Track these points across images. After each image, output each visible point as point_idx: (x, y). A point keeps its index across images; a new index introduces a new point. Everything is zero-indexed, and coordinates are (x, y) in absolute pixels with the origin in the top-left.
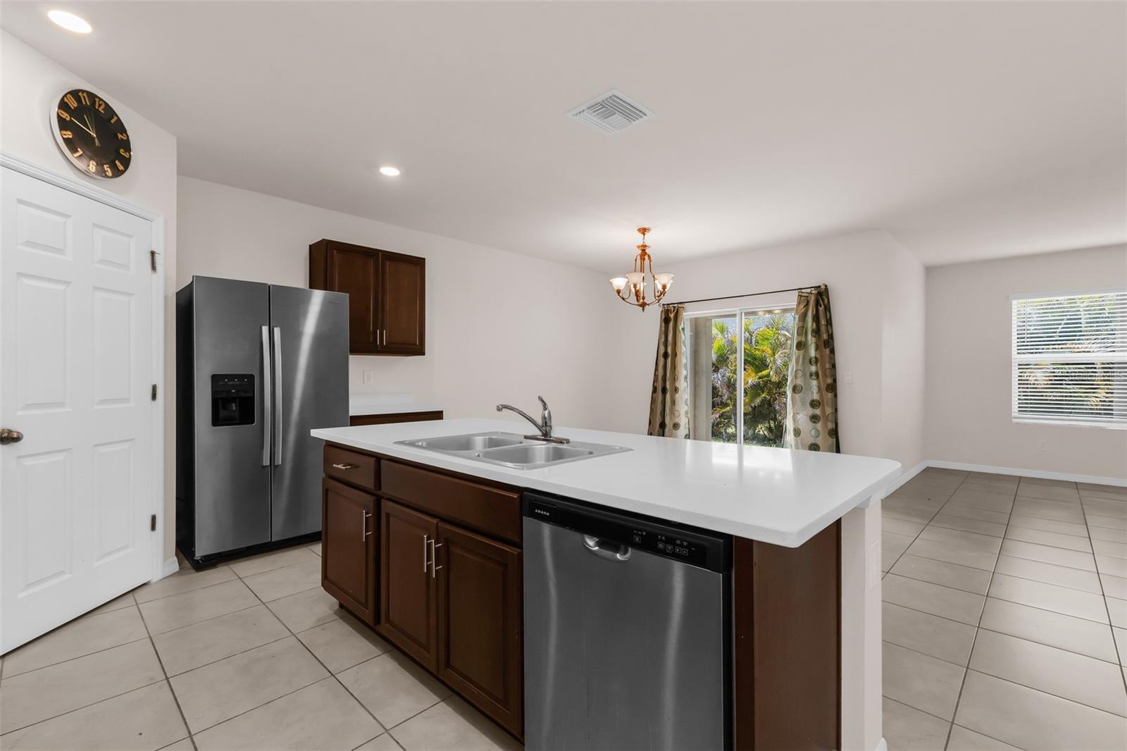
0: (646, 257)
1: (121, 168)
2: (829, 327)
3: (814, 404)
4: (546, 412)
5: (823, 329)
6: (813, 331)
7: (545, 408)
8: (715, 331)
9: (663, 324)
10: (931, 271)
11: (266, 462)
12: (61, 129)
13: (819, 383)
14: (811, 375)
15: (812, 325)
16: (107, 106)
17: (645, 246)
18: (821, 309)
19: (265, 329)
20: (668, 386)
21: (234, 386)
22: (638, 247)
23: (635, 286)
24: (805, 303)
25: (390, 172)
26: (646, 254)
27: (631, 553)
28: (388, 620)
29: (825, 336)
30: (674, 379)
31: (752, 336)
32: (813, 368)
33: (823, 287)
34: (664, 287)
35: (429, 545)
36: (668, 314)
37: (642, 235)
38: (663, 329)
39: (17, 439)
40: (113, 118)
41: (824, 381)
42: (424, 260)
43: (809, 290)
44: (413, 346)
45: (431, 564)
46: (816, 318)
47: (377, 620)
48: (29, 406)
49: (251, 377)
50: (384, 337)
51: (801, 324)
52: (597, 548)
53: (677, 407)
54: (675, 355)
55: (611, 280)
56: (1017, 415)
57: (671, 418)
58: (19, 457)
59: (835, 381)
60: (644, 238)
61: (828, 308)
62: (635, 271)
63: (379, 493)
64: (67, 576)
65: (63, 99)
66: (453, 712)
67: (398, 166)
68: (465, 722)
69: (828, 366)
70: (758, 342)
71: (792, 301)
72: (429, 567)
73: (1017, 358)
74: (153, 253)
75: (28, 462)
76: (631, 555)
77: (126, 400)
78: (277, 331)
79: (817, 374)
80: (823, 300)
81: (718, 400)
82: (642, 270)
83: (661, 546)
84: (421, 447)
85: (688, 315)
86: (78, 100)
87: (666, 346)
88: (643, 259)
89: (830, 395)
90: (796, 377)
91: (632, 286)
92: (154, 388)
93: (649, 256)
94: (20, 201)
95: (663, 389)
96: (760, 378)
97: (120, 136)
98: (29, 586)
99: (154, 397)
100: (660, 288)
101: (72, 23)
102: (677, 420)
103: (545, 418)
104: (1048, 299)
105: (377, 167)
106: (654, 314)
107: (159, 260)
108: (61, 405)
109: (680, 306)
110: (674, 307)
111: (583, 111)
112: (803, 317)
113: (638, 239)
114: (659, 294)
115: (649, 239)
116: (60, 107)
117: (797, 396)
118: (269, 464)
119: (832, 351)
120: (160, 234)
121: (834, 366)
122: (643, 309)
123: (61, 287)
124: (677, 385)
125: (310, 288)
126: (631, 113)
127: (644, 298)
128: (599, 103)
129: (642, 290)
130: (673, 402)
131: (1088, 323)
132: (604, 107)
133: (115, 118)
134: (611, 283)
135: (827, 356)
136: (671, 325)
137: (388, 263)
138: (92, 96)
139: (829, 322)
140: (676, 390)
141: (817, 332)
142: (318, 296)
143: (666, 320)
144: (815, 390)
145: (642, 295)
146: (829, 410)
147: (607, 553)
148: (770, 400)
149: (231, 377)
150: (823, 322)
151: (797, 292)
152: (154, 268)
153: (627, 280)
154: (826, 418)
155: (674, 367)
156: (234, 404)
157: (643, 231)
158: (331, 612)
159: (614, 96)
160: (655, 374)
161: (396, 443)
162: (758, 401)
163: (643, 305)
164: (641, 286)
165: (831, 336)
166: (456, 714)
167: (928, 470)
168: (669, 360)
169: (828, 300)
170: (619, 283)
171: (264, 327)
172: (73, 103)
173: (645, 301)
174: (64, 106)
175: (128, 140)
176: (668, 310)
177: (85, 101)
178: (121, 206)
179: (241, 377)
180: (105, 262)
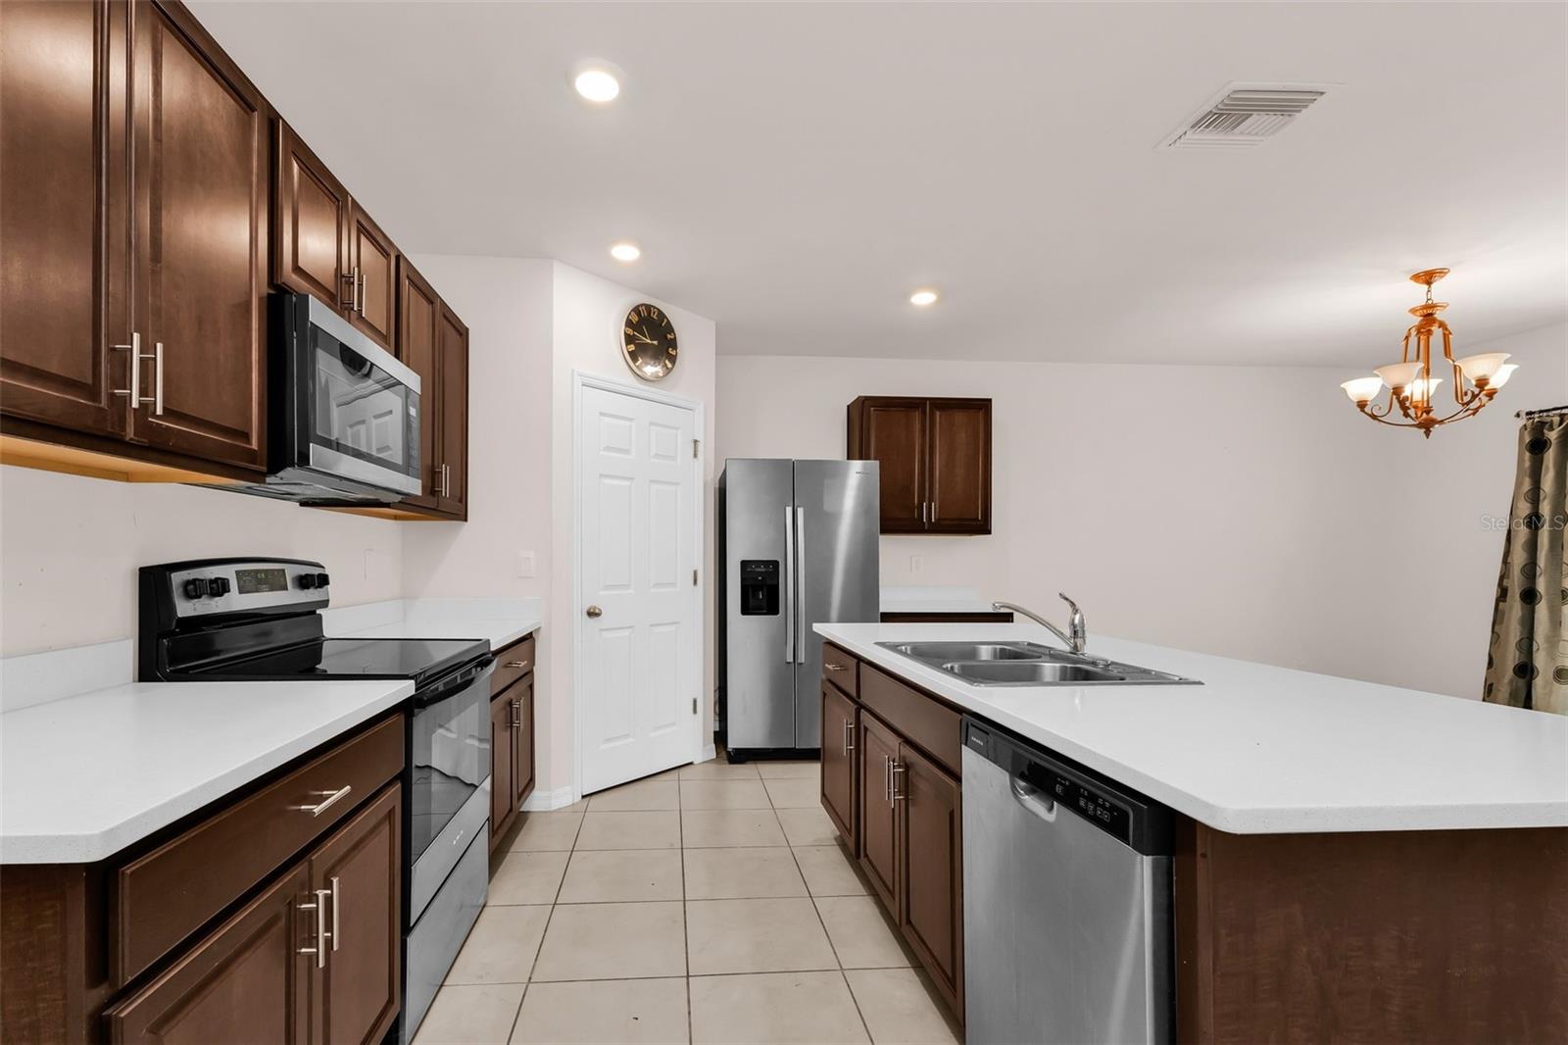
0: (1437, 331)
1: (670, 366)
4: (1077, 617)
7: (1076, 611)
9: (1527, 454)
11: (790, 659)
12: (627, 344)
16: (660, 312)
17: (1433, 306)
19: (789, 510)
20: (1540, 588)
21: (761, 573)
22: (1413, 311)
23: (1397, 391)
25: (924, 299)
26: (1434, 321)
27: (1057, 810)
28: (866, 855)
35: (889, 770)
36: (1543, 434)
37: (1426, 287)
39: (599, 616)
40: (663, 323)
42: (990, 402)
44: (973, 520)
45: (890, 792)
47: (858, 852)
48: (607, 587)
49: (775, 564)
50: (931, 512)
52: (1027, 797)
55: (1342, 386)
58: (601, 630)
60: (1428, 292)
62: (1405, 361)
63: (860, 702)
64: (631, 740)
65: (629, 316)
66: (920, 984)
67: (933, 288)
68: (929, 999)
74: (696, 442)
75: (606, 635)
76: (1057, 814)
77: (674, 584)
78: (800, 512)
82: (1423, 355)
83: (1082, 803)
84: (905, 654)
86: (638, 313)
87: (1537, 502)
88: (1424, 332)
92: (695, 573)
93: (1442, 325)
94: (601, 414)
95: (1526, 592)
97: (669, 336)
98: (608, 740)
99: (695, 582)
101: (626, 253)
103: (1073, 625)
105: (906, 296)
107: (700, 447)
108: (627, 587)
111: (1185, 133)
113: (1418, 294)
115: (1440, 290)
116: (626, 326)
118: (792, 660)
120: (700, 423)
122: (1437, 433)
123: (629, 483)
125: (848, 459)
126: (1285, 104)
127: (1427, 411)
128: (1211, 111)
130: (1556, 622)
132: (1222, 114)
133: (666, 320)
134: (1344, 389)
137: (938, 413)
138: (648, 307)
143: (1537, 446)
147: (1034, 805)
149: (758, 563)
152: (695, 456)
153: (1378, 381)
155: (1558, 547)
156: (761, 593)
157: (1428, 278)
158: (831, 836)
159: (1235, 92)
160: (1504, 561)
161: (877, 643)
163: (1431, 424)
166: (922, 988)
168: (1544, 532)
170: (1366, 387)
171: (787, 508)
172: (635, 319)
173: (1432, 415)
174: (629, 323)
175: (675, 338)
176: (1542, 424)
177: (644, 314)
178: (669, 401)
179: (766, 563)
180: (657, 455)
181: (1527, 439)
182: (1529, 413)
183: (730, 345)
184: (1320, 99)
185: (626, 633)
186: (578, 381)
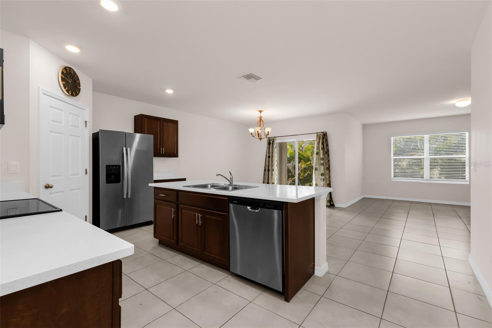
1: (78, 92)
2: (327, 147)
3: (322, 175)
5: (325, 147)
6: (322, 148)
7: (231, 175)
8: (288, 147)
9: (268, 145)
10: (365, 126)
12: (62, 81)
13: (324, 167)
14: (321, 164)
15: (322, 146)
16: (74, 72)
17: (261, 117)
18: (325, 140)
20: (270, 169)
21: (113, 169)
22: (259, 117)
23: (258, 132)
24: (319, 138)
25: (169, 91)
26: (262, 120)
27: (260, 210)
29: (326, 150)
30: (272, 166)
31: (303, 149)
32: (322, 162)
33: (325, 132)
34: (268, 132)
35: (198, 216)
36: (270, 142)
37: (260, 113)
38: (268, 147)
39: (51, 187)
40: (75, 75)
41: (326, 166)
42: (178, 121)
43: (320, 133)
44: (173, 153)
45: (199, 222)
46: (323, 144)
47: (177, 243)
48: (53, 176)
49: (119, 166)
50: (163, 151)
51: (318, 146)
52: (251, 209)
53: (273, 177)
54: (272, 157)
56: (393, 178)
57: (271, 180)
58: (50, 194)
59: (329, 166)
60: (261, 114)
61: (327, 140)
62: (258, 126)
63: (178, 203)
65: (62, 71)
67: (173, 89)
68: (210, 267)
69: (327, 161)
70: (305, 151)
71: (314, 138)
72: (198, 223)
73: (393, 157)
74: (86, 122)
75: (53, 195)
76: (259, 211)
77: (78, 174)
78: (128, 149)
79: (323, 164)
80: (325, 137)
81: (290, 174)
82: (260, 126)
83: (267, 206)
85: (277, 141)
86: (66, 70)
87: (269, 154)
88: (260, 122)
89: (328, 171)
90: (316, 165)
91: (257, 132)
92: (86, 170)
93: (263, 121)
94: (51, 107)
95: (268, 170)
96: (307, 165)
97: (77, 81)
99: (86, 173)
100: (267, 133)
101: (73, 49)
102: (273, 182)
103: (231, 178)
104: (406, 137)
105: (165, 90)
106: (265, 141)
107: (88, 124)
108: (61, 176)
109: (274, 138)
110: (272, 139)
111: (241, 77)
112: (318, 143)
113: (259, 114)
114: (266, 135)
115: (263, 114)
117: (316, 172)
118: (126, 197)
119: (328, 156)
120: (87, 115)
121: (329, 161)
122: (261, 140)
123: (61, 135)
124: (273, 168)
125: (135, 133)
126: (256, 78)
127: (261, 136)
128: (246, 75)
129: (260, 133)
130: (272, 175)
131: (420, 145)
132: (248, 76)
133: (76, 75)
134: (249, 130)
135: (327, 157)
136: (271, 145)
137: (164, 123)
138: (70, 68)
139: (327, 145)
140: (273, 170)
141: (323, 149)
142: (138, 136)
143: (269, 144)
144: (323, 169)
145: (260, 135)
146: (327, 177)
147: (253, 211)
148: (310, 174)
149: (113, 166)
150: (325, 145)
151: (316, 134)
152: (86, 126)
153: (254, 129)
154: (326, 179)
155: (272, 161)
156: (113, 176)
157: (261, 111)
158: (156, 245)
159: (251, 74)
160: (265, 164)
161: (183, 186)
162: (306, 174)
163: (261, 139)
164: (260, 132)
165: (328, 150)
167: (364, 198)
168: (270, 159)
169: (327, 137)
170: (252, 130)
171: (124, 148)
172: (65, 72)
173: (261, 137)
174: (62, 73)
175: (80, 82)
176: (270, 140)
177: (68, 71)
178: (77, 106)
179: (116, 166)
180: (72, 126)
181: (268, 142)
182: (268, 138)
183: (98, 88)
184: (261, 79)
185: (60, 194)
186: (41, 92)
